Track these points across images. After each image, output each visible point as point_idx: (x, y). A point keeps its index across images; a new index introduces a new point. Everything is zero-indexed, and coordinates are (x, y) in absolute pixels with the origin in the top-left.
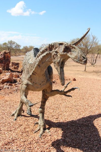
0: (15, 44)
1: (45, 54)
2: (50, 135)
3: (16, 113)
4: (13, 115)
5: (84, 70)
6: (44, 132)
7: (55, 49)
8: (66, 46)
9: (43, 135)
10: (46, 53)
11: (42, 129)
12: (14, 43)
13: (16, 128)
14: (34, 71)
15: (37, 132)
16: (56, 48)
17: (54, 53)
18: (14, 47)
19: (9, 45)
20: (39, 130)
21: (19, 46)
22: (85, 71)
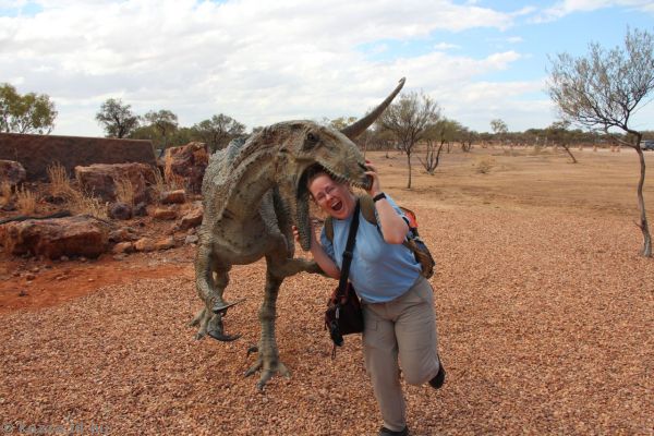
0: (232, 123)
1: (252, 159)
2: (288, 384)
3: (203, 315)
4: (196, 323)
5: (406, 185)
6: (272, 373)
7: (281, 143)
8: (310, 134)
9: (268, 382)
10: (256, 155)
11: (267, 366)
12: (228, 120)
13: (196, 364)
14: (226, 210)
15: (253, 373)
16: (284, 139)
17: (279, 154)
18: (228, 130)
19: (216, 127)
20: (260, 368)
21: (241, 127)
22: (409, 187)
